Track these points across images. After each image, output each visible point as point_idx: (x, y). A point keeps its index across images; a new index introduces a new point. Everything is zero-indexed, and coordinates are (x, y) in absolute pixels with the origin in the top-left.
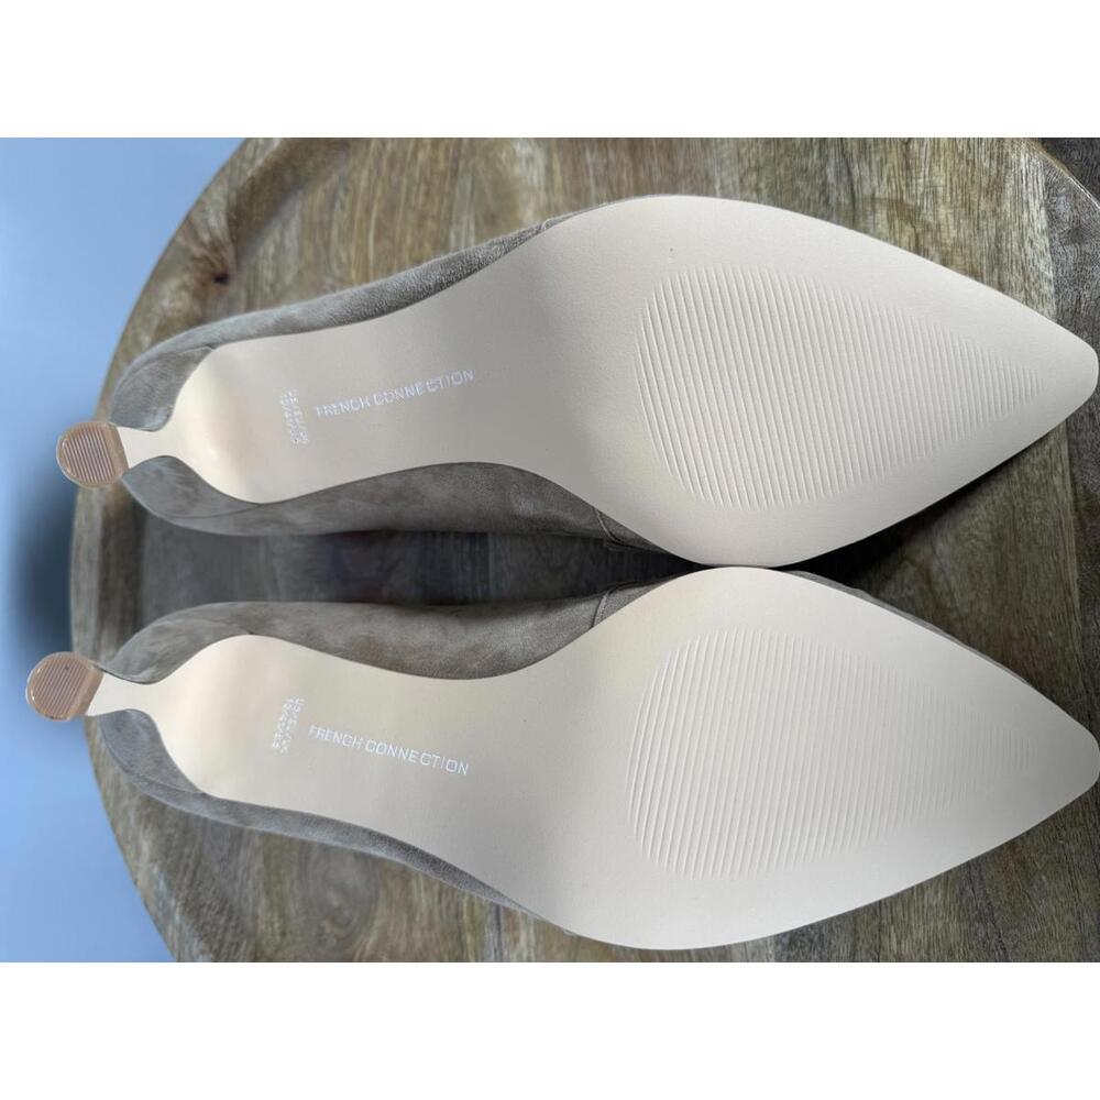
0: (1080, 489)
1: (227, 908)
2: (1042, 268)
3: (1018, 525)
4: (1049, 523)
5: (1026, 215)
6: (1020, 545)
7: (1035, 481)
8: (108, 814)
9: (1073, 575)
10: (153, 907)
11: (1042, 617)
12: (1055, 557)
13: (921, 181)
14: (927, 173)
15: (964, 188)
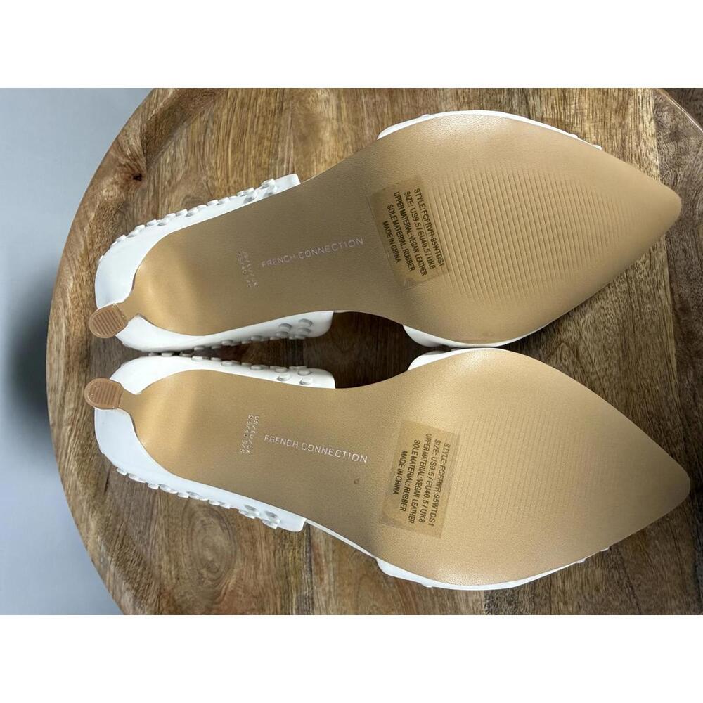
0: (676, 296)
1: (143, 563)
2: (652, 157)
3: (636, 319)
4: (656, 319)
5: (641, 125)
6: (637, 333)
7: (647, 292)
8: (70, 505)
9: (672, 351)
10: (97, 562)
11: (652, 377)
12: (660, 340)
13: (574, 106)
14: (577, 101)
15: (601, 110)
